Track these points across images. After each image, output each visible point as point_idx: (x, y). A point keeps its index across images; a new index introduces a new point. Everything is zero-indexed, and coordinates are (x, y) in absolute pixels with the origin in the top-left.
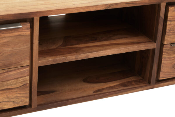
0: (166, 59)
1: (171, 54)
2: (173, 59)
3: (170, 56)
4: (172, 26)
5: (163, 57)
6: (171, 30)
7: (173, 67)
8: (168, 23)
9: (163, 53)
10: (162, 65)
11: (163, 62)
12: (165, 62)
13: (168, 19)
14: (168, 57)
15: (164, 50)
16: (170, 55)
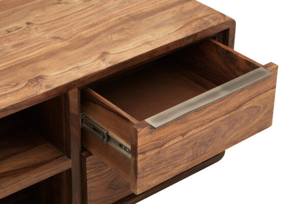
0: (94, 179)
1: (102, 168)
2: (106, 175)
3: (100, 173)
4: (148, 159)
5: (88, 178)
6: (147, 168)
7: (109, 188)
8: (140, 157)
9: (88, 172)
10: (88, 191)
11: (88, 185)
12: (93, 184)
13: (138, 152)
14: (97, 174)
15: (88, 167)
16: (101, 170)
